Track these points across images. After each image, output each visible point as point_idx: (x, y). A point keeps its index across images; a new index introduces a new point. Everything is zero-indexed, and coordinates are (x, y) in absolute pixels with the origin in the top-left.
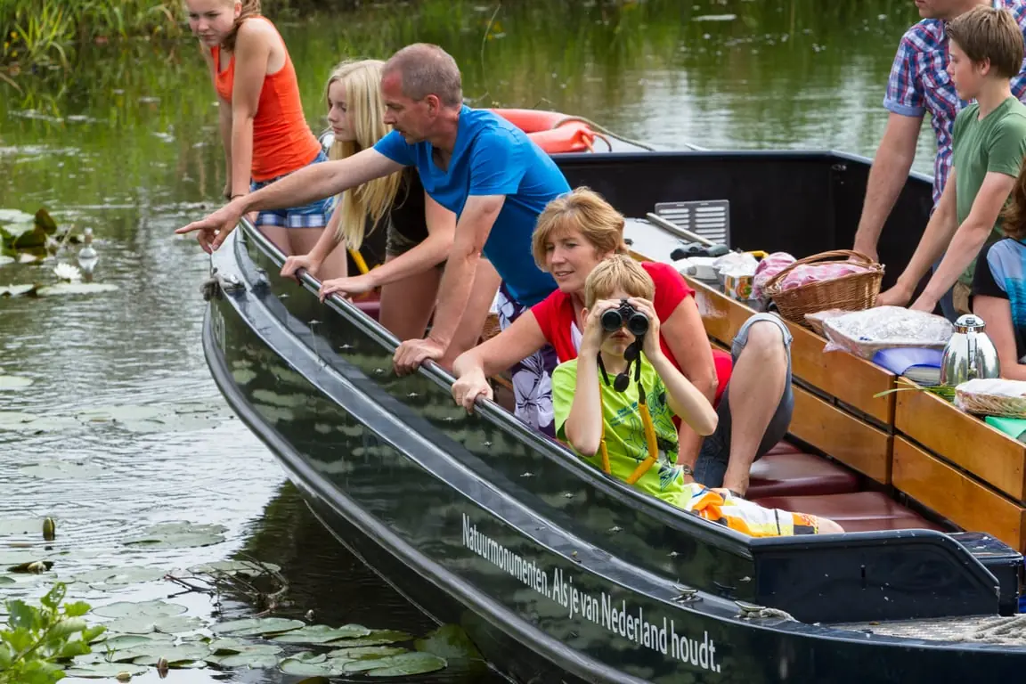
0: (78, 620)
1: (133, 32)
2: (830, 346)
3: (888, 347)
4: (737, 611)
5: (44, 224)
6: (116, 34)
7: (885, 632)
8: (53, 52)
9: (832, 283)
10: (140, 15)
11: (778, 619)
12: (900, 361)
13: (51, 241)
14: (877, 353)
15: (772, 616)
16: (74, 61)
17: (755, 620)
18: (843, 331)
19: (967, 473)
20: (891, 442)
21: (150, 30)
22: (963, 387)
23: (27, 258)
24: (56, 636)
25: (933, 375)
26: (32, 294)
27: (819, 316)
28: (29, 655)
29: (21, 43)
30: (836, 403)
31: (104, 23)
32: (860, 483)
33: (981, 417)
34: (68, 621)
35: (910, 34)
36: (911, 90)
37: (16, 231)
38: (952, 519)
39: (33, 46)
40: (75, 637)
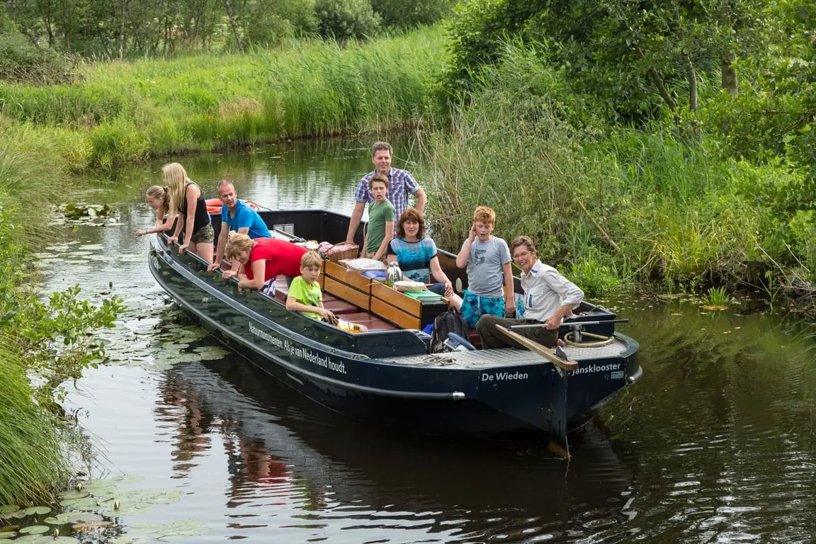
0: (121, 304)
1: (128, 161)
2: (348, 270)
3: (367, 270)
4: (352, 356)
5: (106, 208)
6: (123, 161)
7: (387, 361)
8: (107, 166)
9: (345, 251)
10: (129, 157)
11: (363, 358)
12: (371, 275)
13: (108, 213)
14: (364, 272)
15: (362, 357)
16: (113, 168)
17: (357, 358)
18: (352, 266)
19: (398, 308)
20: (370, 298)
21: (132, 160)
22: (397, 283)
23: (102, 217)
24: (115, 308)
25: (384, 279)
26: (103, 226)
27: (343, 261)
28: (109, 313)
29: (99, 163)
30: (350, 286)
31: (120, 158)
32: (359, 310)
33: (403, 292)
34: (118, 304)
35: (363, 179)
36: (363, 195)
37: (99, 210)
38: (400, 325)
39: (102, 164)
40: (121, 308)
